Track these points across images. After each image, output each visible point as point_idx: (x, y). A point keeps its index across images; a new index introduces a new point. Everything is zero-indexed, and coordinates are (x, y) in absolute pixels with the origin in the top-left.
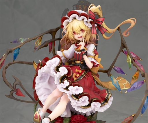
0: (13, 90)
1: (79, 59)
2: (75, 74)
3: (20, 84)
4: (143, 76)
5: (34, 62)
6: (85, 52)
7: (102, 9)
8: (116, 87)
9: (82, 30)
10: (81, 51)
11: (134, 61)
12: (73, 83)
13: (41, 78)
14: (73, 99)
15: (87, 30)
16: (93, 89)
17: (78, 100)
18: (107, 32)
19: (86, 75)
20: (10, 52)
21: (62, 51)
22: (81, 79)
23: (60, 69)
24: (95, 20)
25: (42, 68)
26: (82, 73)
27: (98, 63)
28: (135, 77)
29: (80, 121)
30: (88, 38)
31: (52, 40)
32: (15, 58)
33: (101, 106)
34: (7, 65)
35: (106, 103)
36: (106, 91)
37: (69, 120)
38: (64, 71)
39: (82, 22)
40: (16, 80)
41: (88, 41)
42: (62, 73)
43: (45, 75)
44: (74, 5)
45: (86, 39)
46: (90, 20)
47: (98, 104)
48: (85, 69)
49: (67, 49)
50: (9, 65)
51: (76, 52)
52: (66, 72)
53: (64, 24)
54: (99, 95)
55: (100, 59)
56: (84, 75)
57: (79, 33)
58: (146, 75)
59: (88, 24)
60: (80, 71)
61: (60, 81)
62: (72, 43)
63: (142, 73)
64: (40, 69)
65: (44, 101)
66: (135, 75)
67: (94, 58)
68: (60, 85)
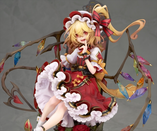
0: (11, 97)
1: (82, 63)
2: (76, 80)
3: (18, 91)
4: (147, 82)
5: (37, 67)
6: (88, 56)
8: (124, 95)
9: (85, 33)
10: (83, 55)
11: (141, 66)
13: (41, 84)
14: (71, 107)
15: (90, 33)
16: (96, 96)
18: (114, 34)
19: (88, 81)
20: (9, 56)
22: (82, 85)
24: (100, 22)
25: (41, 73)
26: (83, 79)
27: (101, 68)
30: (92, 41)
31: (56, 43)
32: (16, 63)
34: (8, 71)
35: (109, 113)
36: (112, 99)
37: (71, 130)
38: (61, 76)
39: (85, 23)
40: (14, 87)
41: (92, 44)
42: (59, 79)
43: (45, 81)
44: (84, 6)
45: (89, 43)
46: (94, 21)
48: (87, 74)
49: (70, 54)
50: (10, 70)
51: (79, 56)
54: (103, 103)
55: (104, 64)
56: (86, 82)
57: (81, 35)
59: (92, 26)
60: (82, 77)
63: (146, 78)
67: (98, 63)
68: (57, 92)
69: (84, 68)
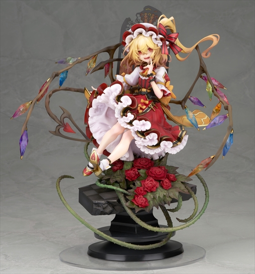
0: (60, 125)
1: (145, 86)
2: (140, 105)
3: (69, 117)
4: (226, 108)
5: (85, 89)
6: (153, 77)
7: (176, 22)
8: (192, 123)
9: (150, 49)
10: (148, 76)
11: (216, 90)
12: (138, 117)
13: (97, 110)
14: (138, 136)
15: (156, 49)
16: (162, 124)
17: (145, 139)
18: (182, 51)
19: (154, 107)
20: (57, 75)
21: (124, 76)
22: (148, 111)
23: (122, 99)
24: (167, 36)
25: (99, 97)
26: (149, 104)
27: (169, 92)
28: (216, 110)
29: (146, 166)
30: (157, 59)
32: (61, 83)
34: (51, 93)
35: (179, 143)
36: (180, 128)
37: (131, 164)
38: (127, 101)
39: (150, 38)
40: (64, 112)
41: (157, 63)
42: (124, 104)
43: (102, 106)
44: (137, 14)
45: (155, 61)
46: (161, 36)
47: (170, 144)
48: (152, 98)
50: (53, 92)
51: (141, 77)
52: (129, 102)
53: (127, 40)
54: (171, 132)
55: (172, 87)
56: (152, 107)
57: (145, 52)
58: (229, 108)
59: (158, 41)
60: (147, 102)
61: (121, 114)
62: (136, 65)
63: (226, 105)
64: (96, 98)
65: (100, 139)
66: (217, 108)
67: (165, 86)
68: (122, 119)
69: (149, 91)
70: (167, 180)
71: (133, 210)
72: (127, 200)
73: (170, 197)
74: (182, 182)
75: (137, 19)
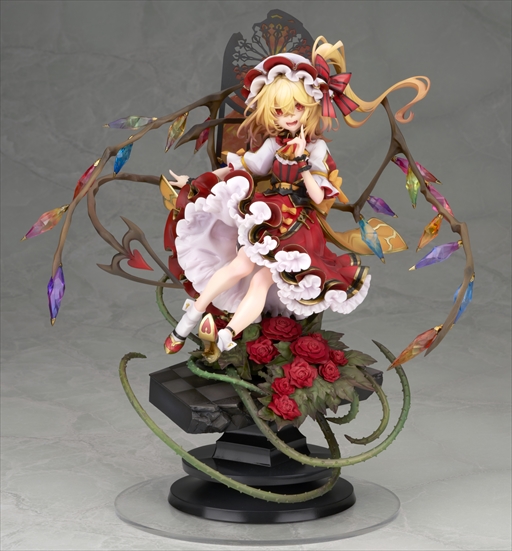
0: (120, 254)
3: (139, 238)
4: (457, 230)
5: (161, 178)
9: (299, 106)
10: (298, 159)
11: (428, 188)
14: (285, 282)
15: (310, 107)
16: (322, 254)
17: (297, 286)
18: (358, 109)
19: (307, 220)
20: (113, 153)
22: (296, 230)
24: (329, 79)
26: (297, 215)
27: (337, 191)
28: (431, 229)
29: (287, 334)
30: (312, 126)
32: (117, 170)
33: (348, 298)
35: (355, 292)
37: (257, 329)
38: (261, 212)
39: (299, 84)
40: (130, 229)
41: (312, 134)
42: (256, 218)
43: (203, 217)
44: (255, 25)
45: (308, 128)
46: (321, 81)
48: (303, 203)
50: (101, 184)
52: (267, 215)
53: (254, 86)
56: (304, 221)
57: (290, 112)
58: (463, 229)
59: (314, 91)
60: (294, 211)
61: (250, 237)
63: (454, 223)
65: (201, 282)
66: (432, 225)
67: (328, 179)
68: (253, 248)
69: (295, 188)
70: (331, 364)
71: (271, 424)
72: (259, 406)
73: (337, 396)
74: (358, 367)
75: (254, 37)
